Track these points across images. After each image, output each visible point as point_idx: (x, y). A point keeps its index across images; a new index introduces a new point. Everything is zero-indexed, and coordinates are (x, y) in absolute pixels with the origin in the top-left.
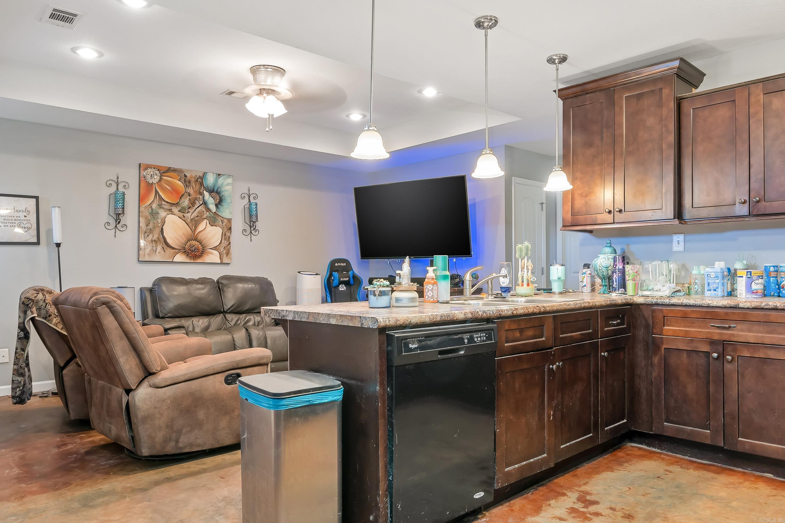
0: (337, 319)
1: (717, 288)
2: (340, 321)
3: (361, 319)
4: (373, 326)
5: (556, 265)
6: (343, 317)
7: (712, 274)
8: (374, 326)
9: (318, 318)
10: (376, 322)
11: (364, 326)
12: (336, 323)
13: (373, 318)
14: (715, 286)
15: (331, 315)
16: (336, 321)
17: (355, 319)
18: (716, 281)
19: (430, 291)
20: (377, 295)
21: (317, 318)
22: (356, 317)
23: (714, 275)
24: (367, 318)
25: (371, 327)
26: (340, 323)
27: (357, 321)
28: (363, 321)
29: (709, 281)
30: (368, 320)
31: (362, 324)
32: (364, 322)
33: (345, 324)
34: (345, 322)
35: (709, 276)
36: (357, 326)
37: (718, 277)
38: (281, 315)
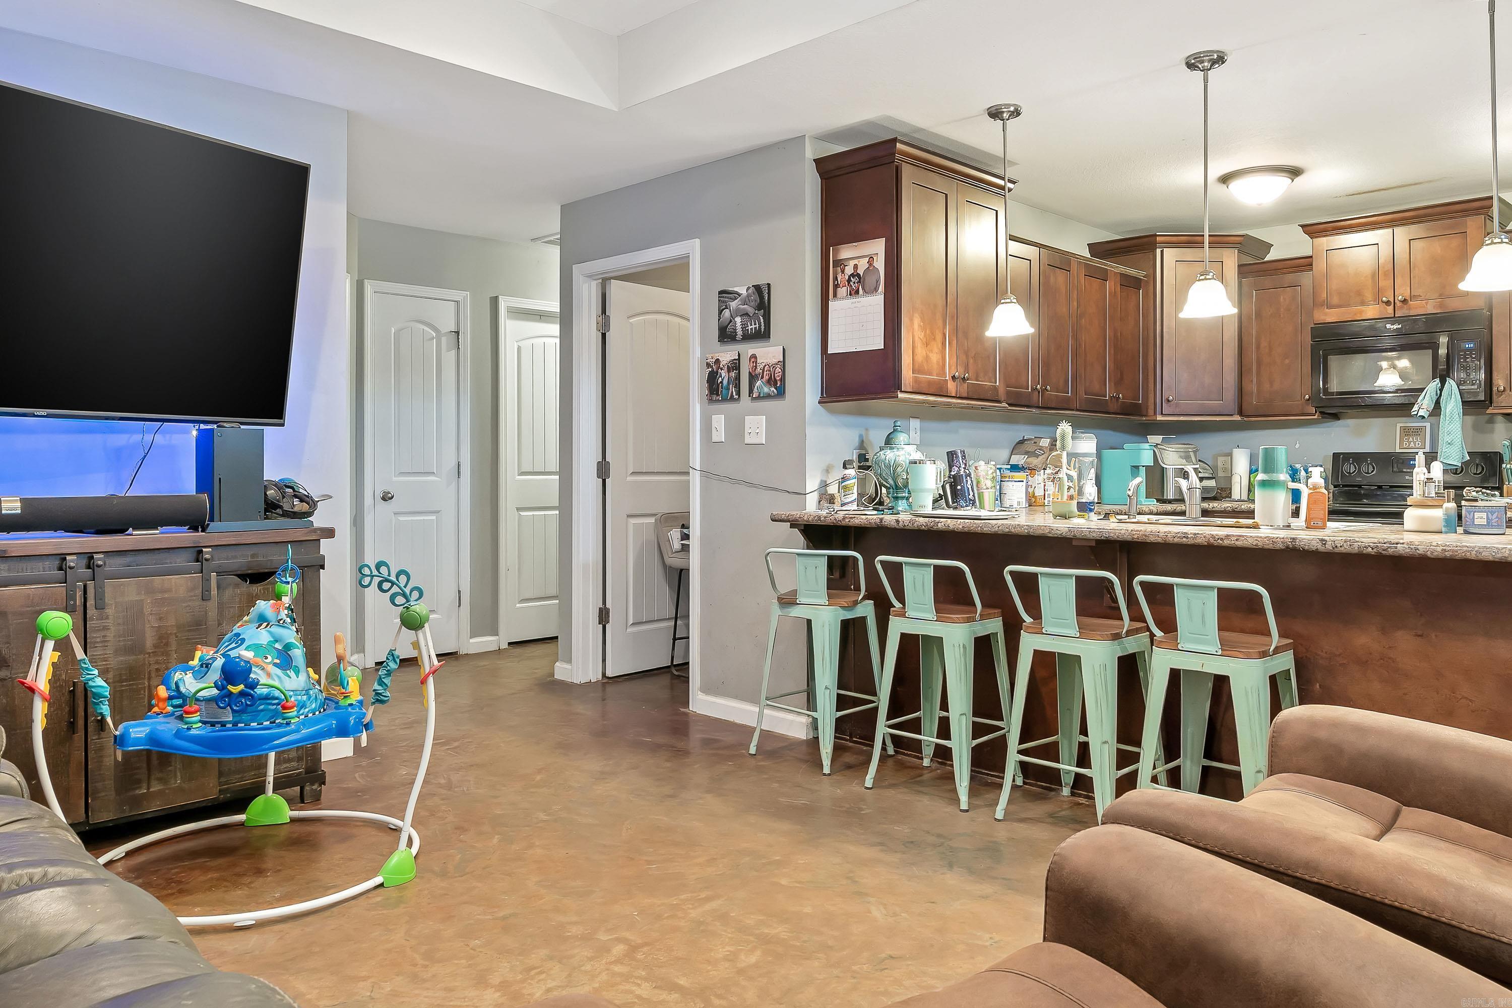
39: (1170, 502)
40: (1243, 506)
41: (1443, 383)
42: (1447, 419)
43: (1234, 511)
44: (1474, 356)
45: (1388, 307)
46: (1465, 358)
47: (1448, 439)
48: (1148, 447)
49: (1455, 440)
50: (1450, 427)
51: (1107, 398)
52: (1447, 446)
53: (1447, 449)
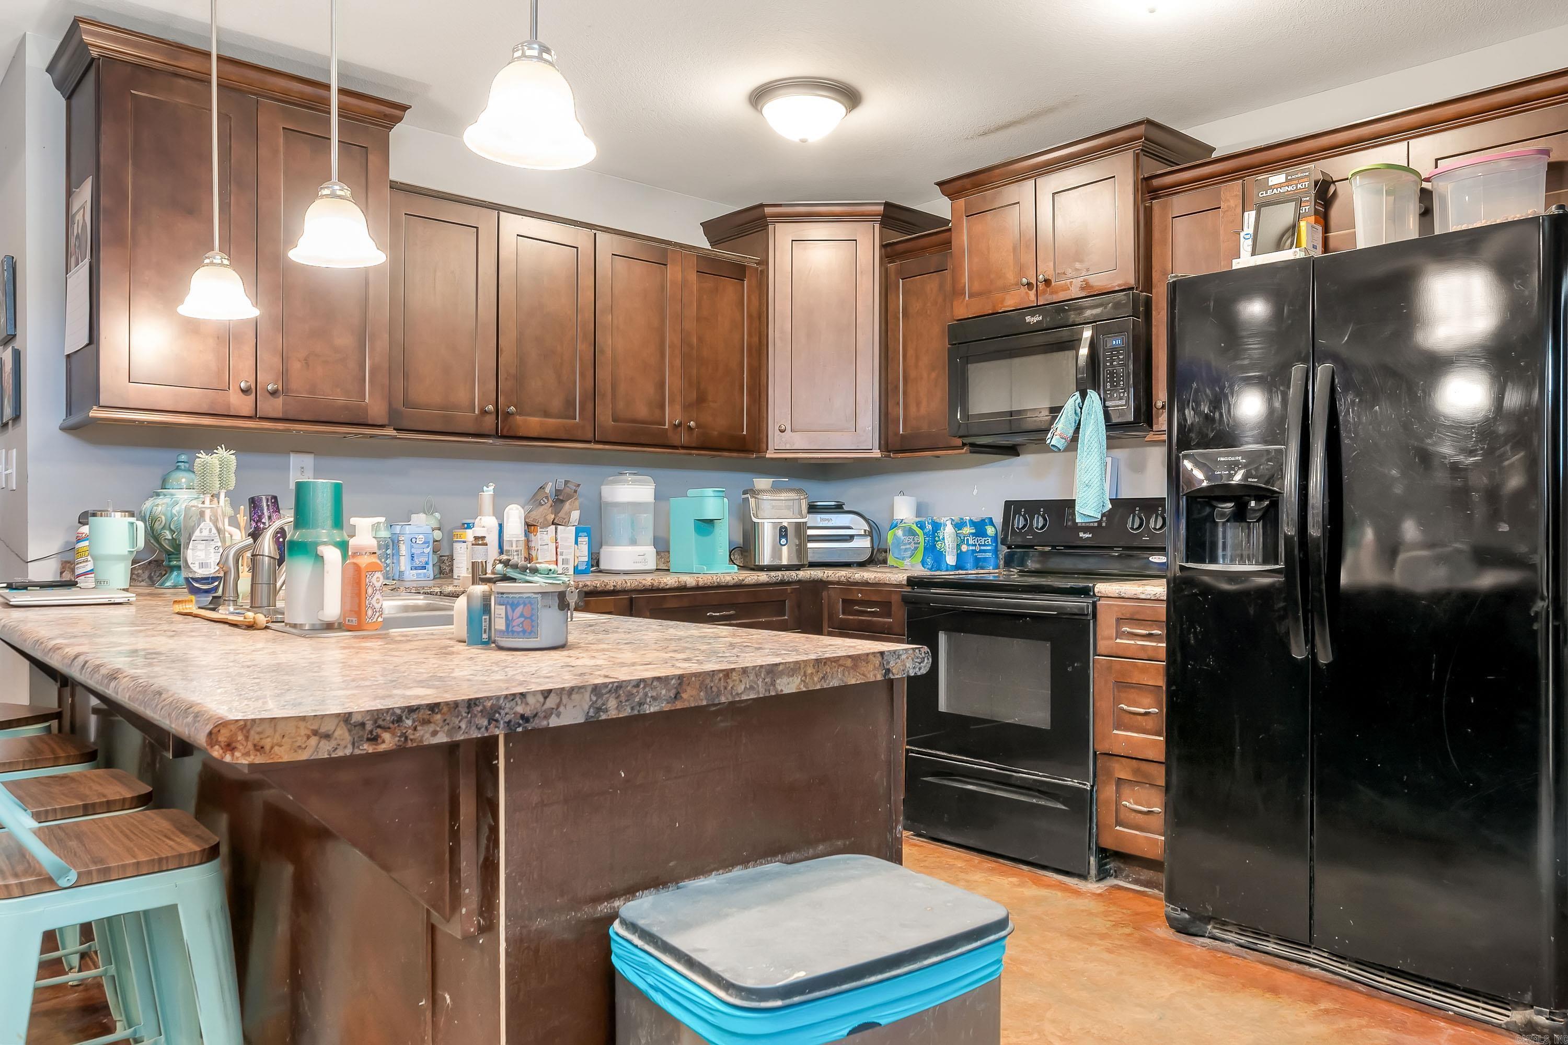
0: (805, 675)
1: (427, 563)
2: (816, 679)
3: (885, 658)
4: (917, 669)
5: (113, 514)
6: (824, 665)
7: (420, 537)
8: (920, 669)
9: (725, 688)
10: (924, 658)
11: (893, 674)
12: (802, 686)
13: (917, 651)
14: (424, 559)
15: (781, 667)
16: (802, 681)
17: (867, 663)
18: (425, 550)
19: (378, 592)
20: (572, 605)
21: (722, 689)
22: (871, 657)
23: (423, 540)
24: (901, 652)
25: (913, 674)
26: (815, 684)
27: (871, 667)
28: (888, 663)
29: (413, 551)
30: (904, 657)
31: (888, 671)
32: (892, 664)
33: (835, 683)
34: (835, 676)
35: (414, 540)
36: (872, 679)
37: (428, 542)
38: (507, 719)
39: (761, 569)
40: (856, 575)
41: (1084, 395)
42: (1085, 449)
43: (848, 581)
44: (1121, 357)
45: (1029, 292)
46: (1112, 361)
47: (1085, 478)
48: (712, 493)
49: (1093, 480)
50: (1088, 461)
51: (666, 427)
52: (1085, 489)
53: (1084, 494)
